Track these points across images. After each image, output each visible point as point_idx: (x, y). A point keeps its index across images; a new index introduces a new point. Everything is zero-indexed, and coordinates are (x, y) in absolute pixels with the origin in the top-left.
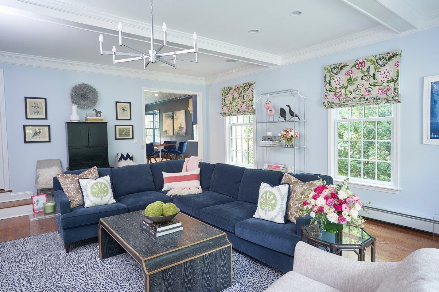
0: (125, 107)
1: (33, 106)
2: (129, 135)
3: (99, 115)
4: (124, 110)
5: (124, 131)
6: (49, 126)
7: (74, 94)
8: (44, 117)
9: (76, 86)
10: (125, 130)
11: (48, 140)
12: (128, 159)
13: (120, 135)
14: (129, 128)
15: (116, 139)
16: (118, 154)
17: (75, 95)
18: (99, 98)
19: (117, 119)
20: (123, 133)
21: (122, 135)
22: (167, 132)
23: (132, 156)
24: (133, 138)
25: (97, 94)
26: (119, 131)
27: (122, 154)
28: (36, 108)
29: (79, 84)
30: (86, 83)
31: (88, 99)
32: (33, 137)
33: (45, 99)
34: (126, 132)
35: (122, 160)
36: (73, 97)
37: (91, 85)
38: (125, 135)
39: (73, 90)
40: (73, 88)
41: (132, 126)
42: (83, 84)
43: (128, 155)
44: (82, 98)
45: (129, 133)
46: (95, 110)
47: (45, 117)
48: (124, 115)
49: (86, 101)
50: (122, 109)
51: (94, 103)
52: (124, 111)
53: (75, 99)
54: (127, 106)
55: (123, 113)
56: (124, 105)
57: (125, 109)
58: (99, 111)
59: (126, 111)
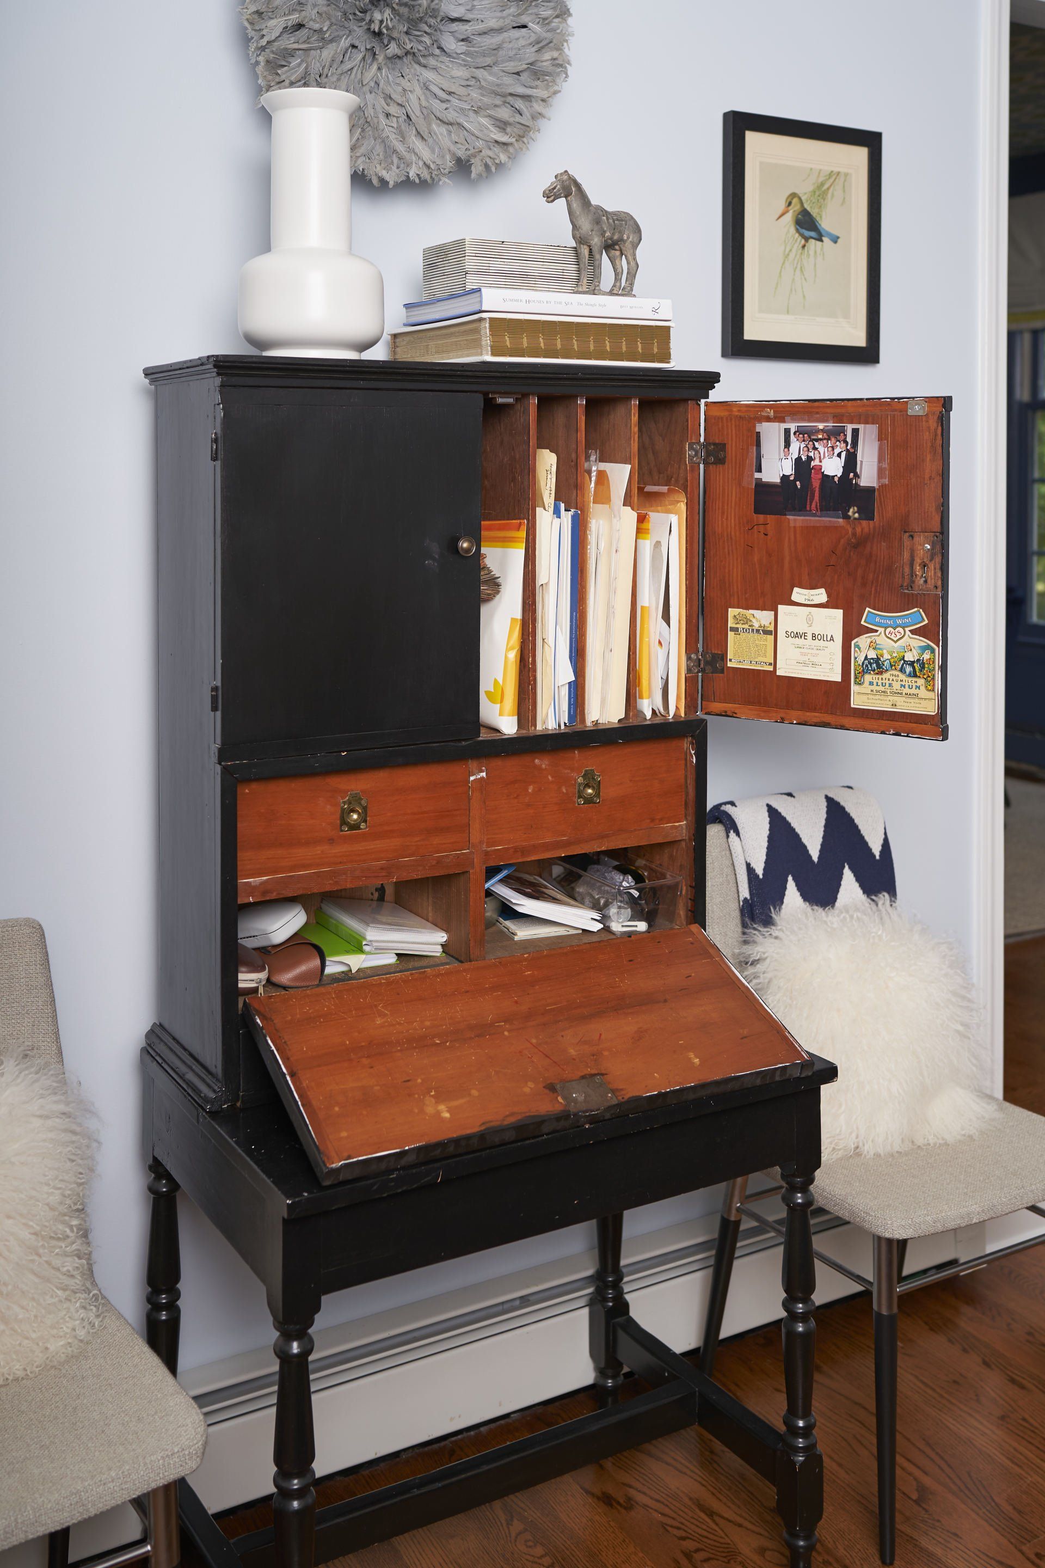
0: (821, 193)
4: (807, 224)
12: (848, 876)
19: (737, 344)
23: (886, 847)
27: (775, 816)
31: (449, 43)
35: (780, 896)
43: (839, 823)
46: (574, 192)
48: (804, 296)
49: (428, 75)
50: (789, 217)
51: (519, 104)
52: (813, 241)
53: (300, 26)
54: (842, 179)
55: (799, 267)
56: (811, 169)
57: (825, 224)
58: (622, 221)
59: (835, 240)
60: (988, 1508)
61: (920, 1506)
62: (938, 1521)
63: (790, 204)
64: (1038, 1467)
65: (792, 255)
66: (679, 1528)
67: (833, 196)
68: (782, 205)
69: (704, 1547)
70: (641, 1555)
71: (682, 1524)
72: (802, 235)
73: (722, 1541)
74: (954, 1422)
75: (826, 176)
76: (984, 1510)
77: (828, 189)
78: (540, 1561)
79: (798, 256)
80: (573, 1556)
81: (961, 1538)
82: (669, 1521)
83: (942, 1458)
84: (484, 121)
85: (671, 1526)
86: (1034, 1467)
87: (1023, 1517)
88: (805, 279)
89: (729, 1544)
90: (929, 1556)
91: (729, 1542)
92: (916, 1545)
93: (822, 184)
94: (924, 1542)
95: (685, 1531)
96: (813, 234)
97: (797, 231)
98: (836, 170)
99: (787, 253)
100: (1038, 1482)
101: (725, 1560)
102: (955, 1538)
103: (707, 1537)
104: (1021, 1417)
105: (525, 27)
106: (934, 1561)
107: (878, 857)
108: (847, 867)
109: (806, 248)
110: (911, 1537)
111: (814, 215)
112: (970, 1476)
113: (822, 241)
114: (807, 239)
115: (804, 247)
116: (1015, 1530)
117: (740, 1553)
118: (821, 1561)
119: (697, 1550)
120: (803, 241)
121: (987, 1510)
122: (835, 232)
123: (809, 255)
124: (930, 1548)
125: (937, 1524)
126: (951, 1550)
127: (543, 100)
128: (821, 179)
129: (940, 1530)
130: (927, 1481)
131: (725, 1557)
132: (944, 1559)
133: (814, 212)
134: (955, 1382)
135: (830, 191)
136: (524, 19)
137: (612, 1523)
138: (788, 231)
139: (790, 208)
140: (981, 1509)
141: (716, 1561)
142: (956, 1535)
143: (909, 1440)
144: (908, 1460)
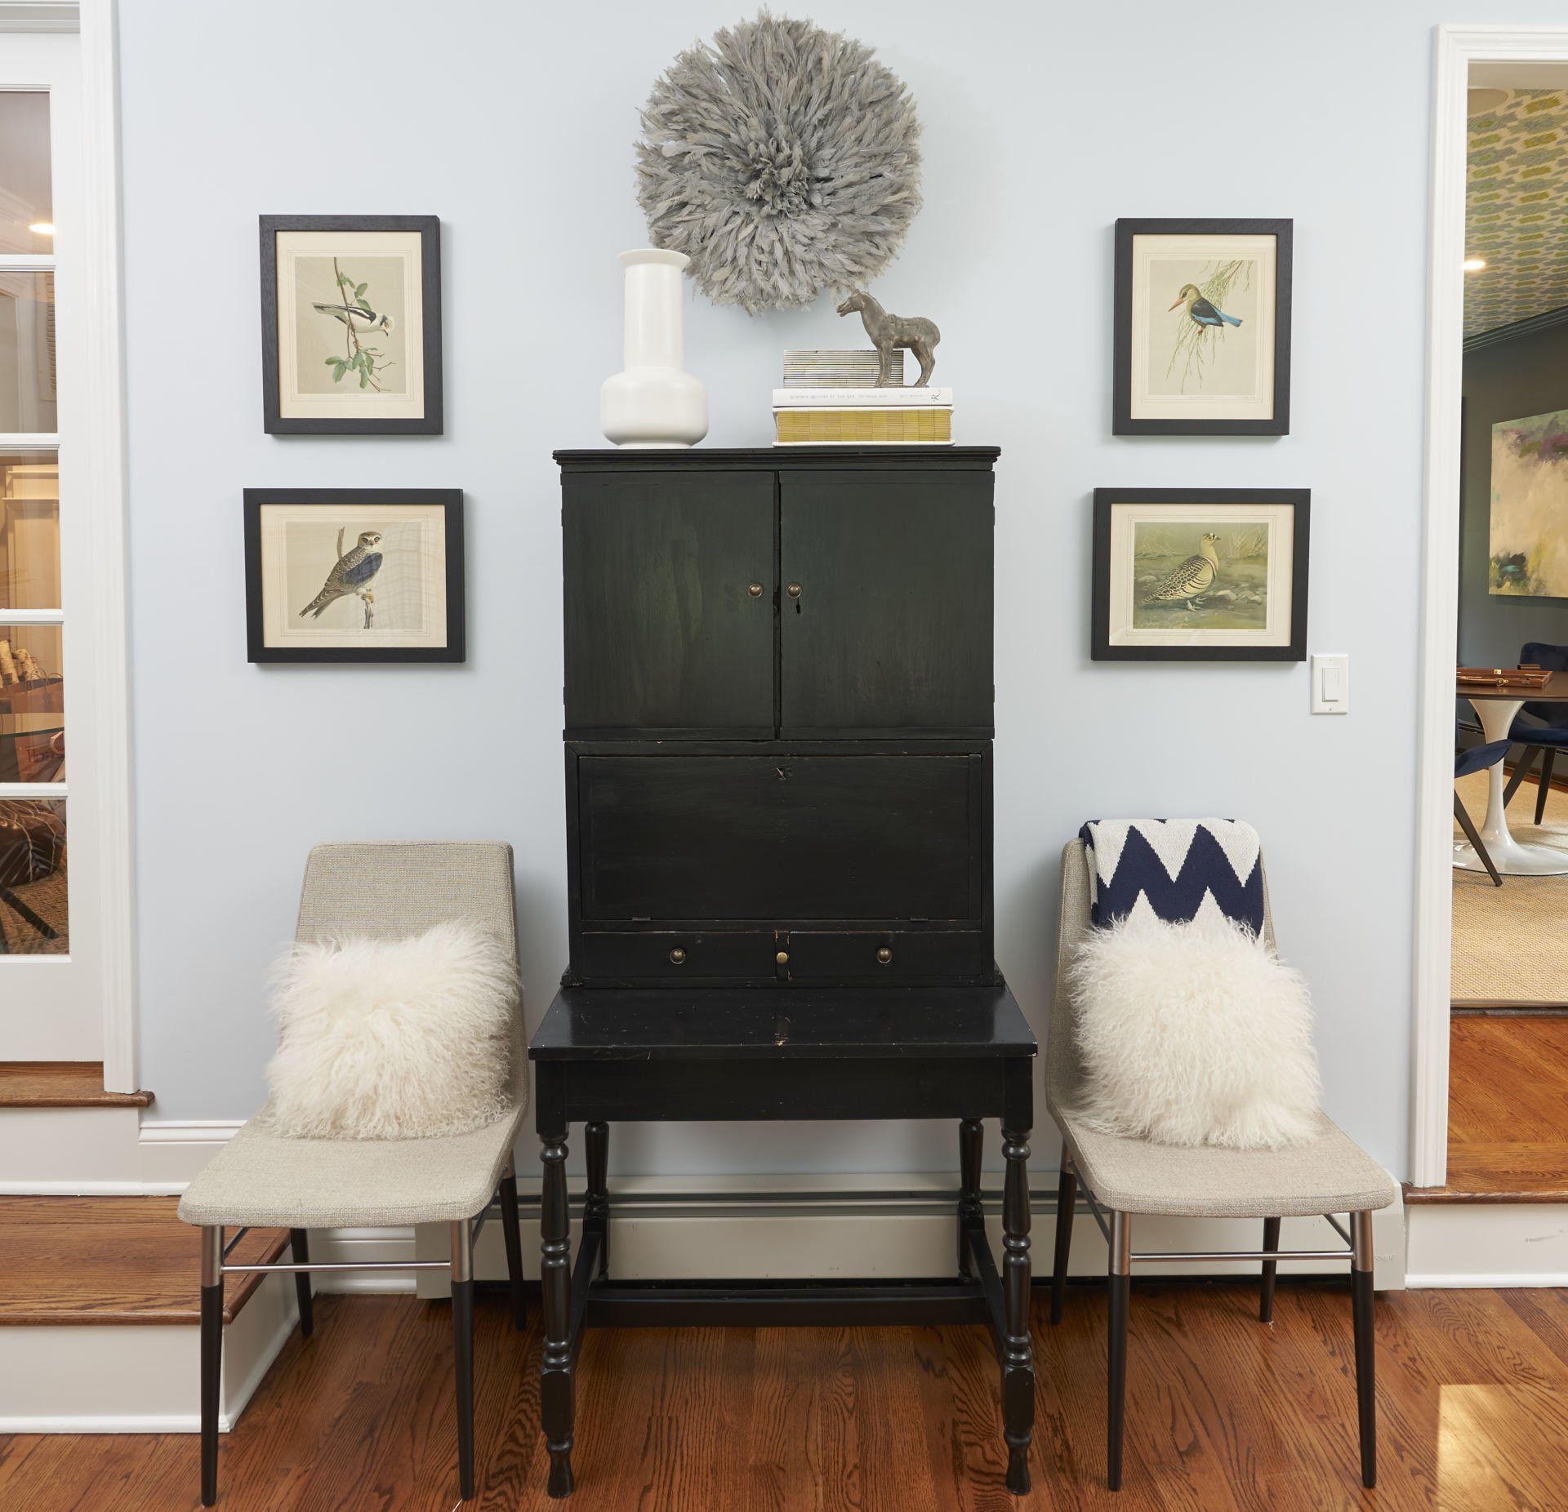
0: (1221, 281)
1: (320, 308)
2: (1255, 614)
3: (911, 365)
4: (1205, 312)
5: (1196, 561)
6: (453, 503)
7: (671, 147)
8: (413, 408)
9: (692, 62)
10: (1210, 553)
11: (441, 641)
12: (1209, 899)
13: (1149, 604)
14: (1260, 534)
15: (1101, 650)
16: (1086, 836)
17: (677, 163)
18: (929, 180)
19: (1125, 425)
20: (1190, 590)
21: (1165, 607)
22: (1530, 565)
23: (1256, 875)
24: (1296, 651)
25: (910, 130)
26: (1139, 557)
27: (1134, 835)
28: (352, 327)
29: (722, 37)
30: (795, 16)
31: (817, 199)
32: (318, 606)
33: (429, 229)
34: (1220, 579)
35: (1127, 906)
36: (657, 180)
37: (848, 37)
38: (1211, 604)
39: (666, 108)
40: (661, 84)
41: (1299, 501)
42: (767, 25)
43: (1205, 849)
44: (754, 189)
45: (1258, 585)
46: (864, 306)
47: (418, 413)
48: (1201, 377)
49: (797, 226)
50: (1184, 307)
51: (878, 240)
52: (1212, 326)
53: (684, 205)
54: (1247, 266)
55: (1195, 351)
56: (1209, 261)
57: (1224, 310)
58: (913, 325)
59: (1237, 323)
60: (1243, 1481)
61: (1181, 1457)
62: (1188, 1475)
63: (1185, 295)
64: (1321, 1467)
65: (1186, 342)
66: (964, 1403)
67: (1235, 283)
68: (1176, 297)
69: (972, 1422)
70: (920, 1410)
71: (970, 1401)
72: (1199, 323)
73: (990, 1423)
74: (1270, 1406)
75: (1227, 266)
76: (1238, 1481)
77: (1229, 277)
78: (844, 1388)
79: (1194, 341)
80: (871, 1393)
81: (1197, 1494)
82: (961, 1395)
83: (1234, 1429)
84: (840, 257)
85: (960, 1400)
86: (1317, 1464)
87: (1270, 1499)
88: (1202, 361)
89: (994, 1427)
90: (1155, 1497)
91: (996, 1426)
92: (1151, 1485)
93: (1222, 274)
94: (1161, 1487)
95: (968, 1407)
96: (1211, 320)
97: (1193, 318)
98: (1238, 259)
99: (1181, 339)
100: (1311, 1478)
101: (981, 1437)
102: (1192, 1493)
103: (980, 1417)
104: (1341, 1422)
105: (881, 176)
106: (1156, 1502)
107: (1243, 885)
108: (1208, 890)
109: (1203, 333)
110: (1152, 1478)
111: (1213, 303)
112: (1248, 1451)
113: (1223, 326)
114: (1204, 325)
115: (1200, 332)
116: (1254, 1507)
117: (997, 1437)
118: (1058, 1466)
119: (966, 1423)
120: (1200, 328)
121: (1241, 1483)
122: (1237, 316)
123: (1206, 340)
124: (1162, 1491)
125: (1185, 1476)
126: (1180, 1499)
127: (897, 234)
128: (1220, 270)
129: (1184, 1482)
130: (1204, 1441)
131: (982, 1435)
132: (1167, 1504)
133: (1213, 300)
134: (1300, 1375)
135: (1232, 280)
136: (880, 170)
137: (917, 1382)
138: (1183, 320)
139: (1184, 299)
140: (1235, 1478)
141: (973, 1436)
142: (1194, 1490)
143: (1215, 1405)
144: (1201, 1420)
